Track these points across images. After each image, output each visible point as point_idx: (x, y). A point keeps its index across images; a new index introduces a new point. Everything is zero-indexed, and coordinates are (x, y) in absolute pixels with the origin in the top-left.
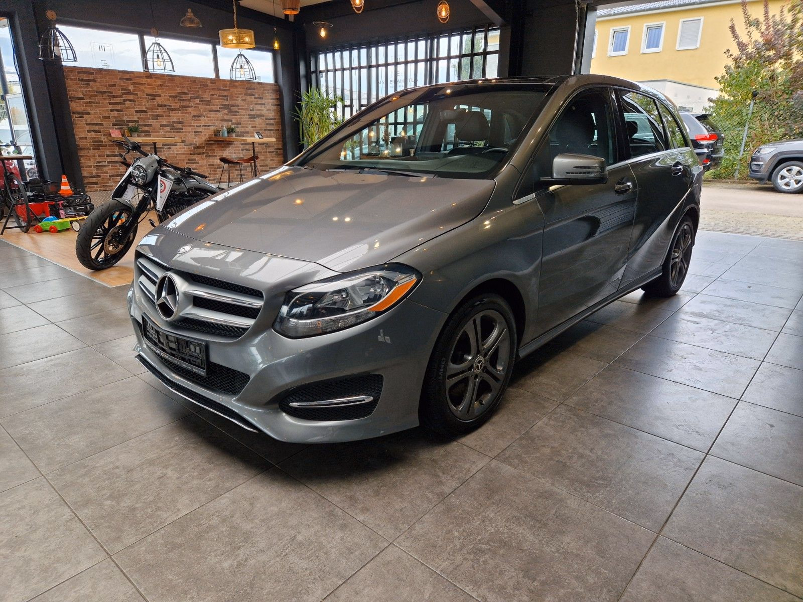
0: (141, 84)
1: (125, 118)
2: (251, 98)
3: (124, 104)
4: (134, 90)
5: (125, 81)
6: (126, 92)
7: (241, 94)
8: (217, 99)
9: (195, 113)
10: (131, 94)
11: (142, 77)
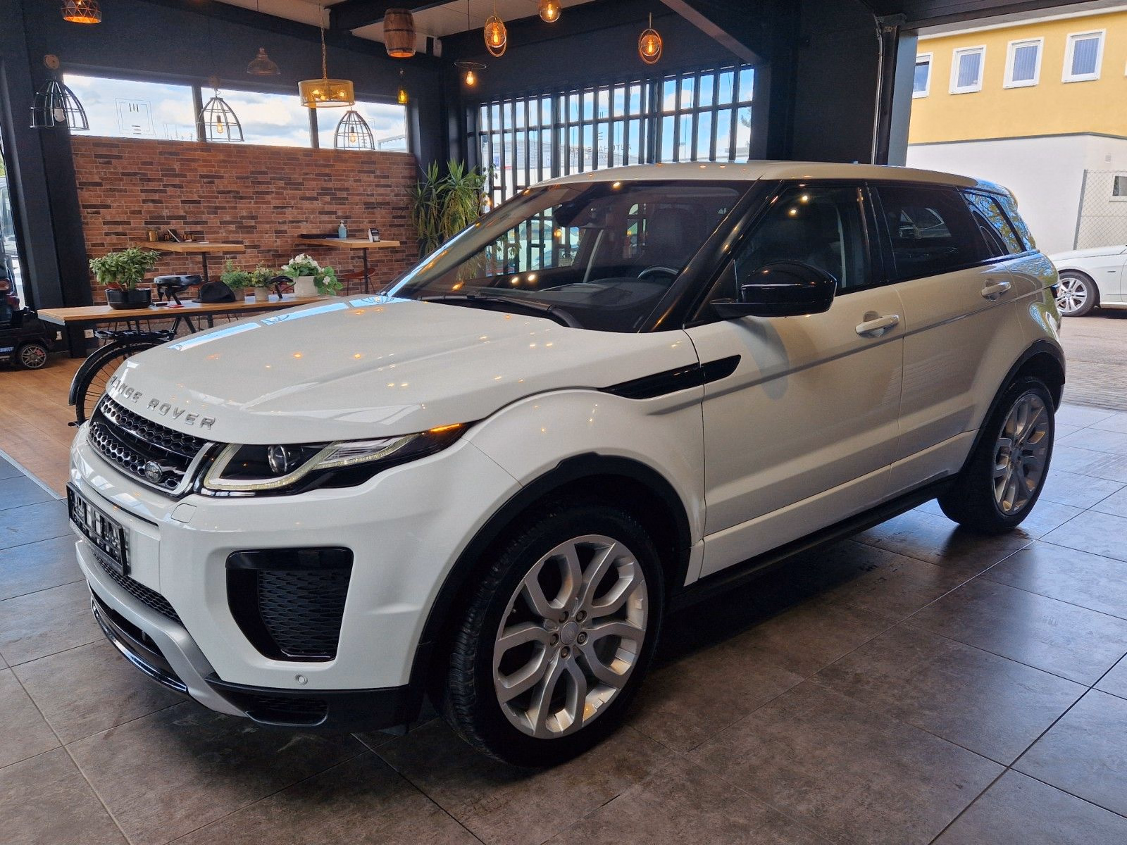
0: (193, 160)
1: (166, 213)
3: (165, 191)
5: (168, 155)
8: (314, 180)
9: (277, 203)
10: (176, 176)
11: (195, 150)
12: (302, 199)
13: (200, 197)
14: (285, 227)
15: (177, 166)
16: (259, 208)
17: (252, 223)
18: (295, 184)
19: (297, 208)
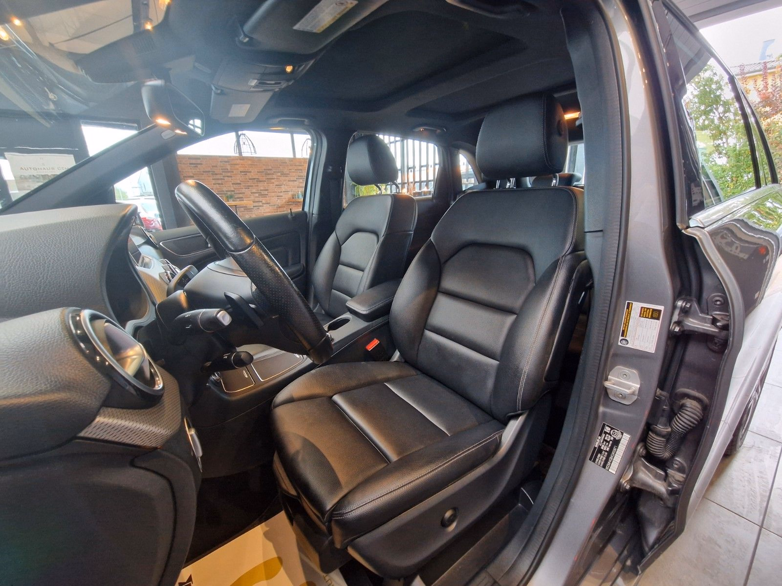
0: (237, 164)
1: (225, 189)
5: (224, 163)
8: (293, 172)
9: (277, 183)
10: (229, 172)
11: (237, 159)
12: (288, 181)
13: (241, 181)
14: (281, 194)
15: (229, 167)
16: (269, 186)
17: (266, 192)
18: (285, 174)
19: (287, 185)
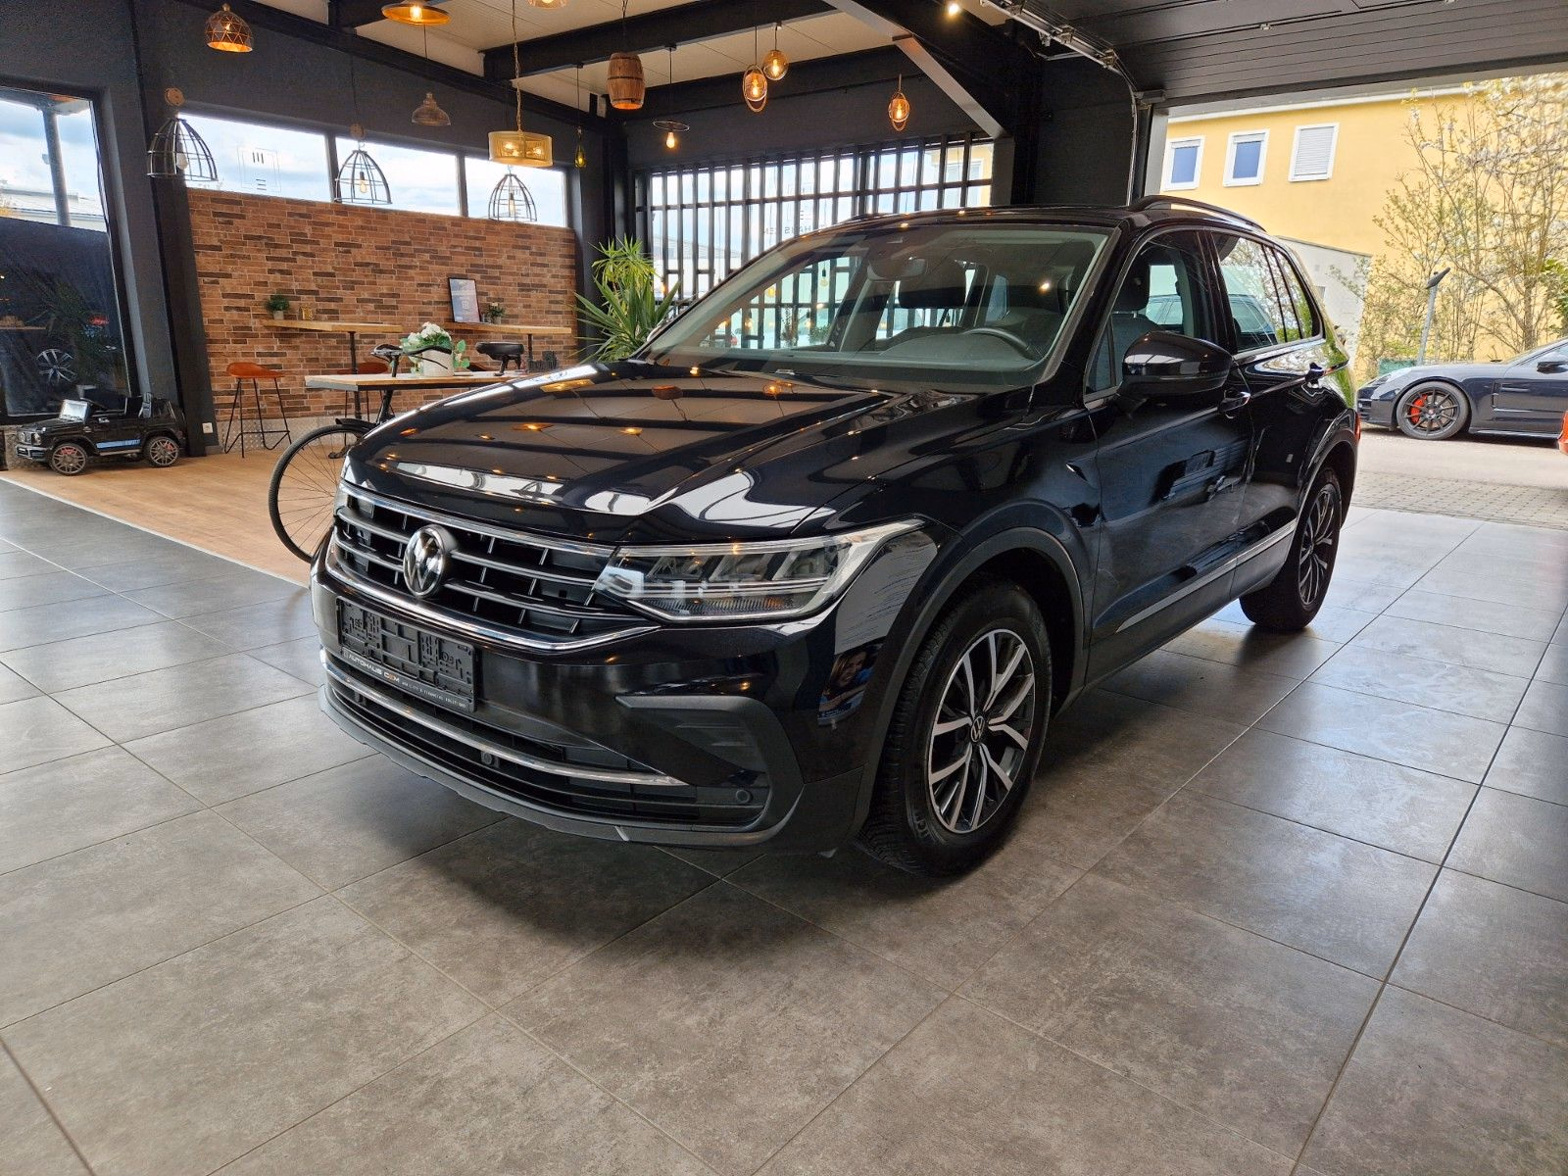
0: (327, 224)
1: (295, 286)
2: (524, 254)
3: (294, 260)
4: (313, 235)
5: (297, 218)
6: (299, 238)
7: (506, 246)
9: (421, 279)
10: (307, 242)
11: (329, 212)
13: (334, 269)
15: (308, 230)
16: (402, 284)
17: (393, 302)
18: (442, 258)
